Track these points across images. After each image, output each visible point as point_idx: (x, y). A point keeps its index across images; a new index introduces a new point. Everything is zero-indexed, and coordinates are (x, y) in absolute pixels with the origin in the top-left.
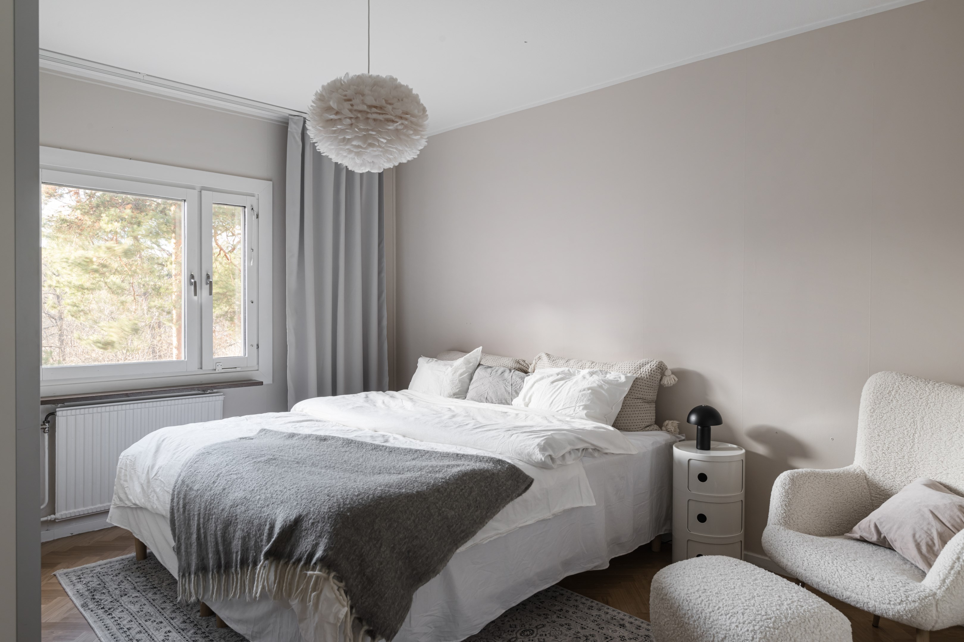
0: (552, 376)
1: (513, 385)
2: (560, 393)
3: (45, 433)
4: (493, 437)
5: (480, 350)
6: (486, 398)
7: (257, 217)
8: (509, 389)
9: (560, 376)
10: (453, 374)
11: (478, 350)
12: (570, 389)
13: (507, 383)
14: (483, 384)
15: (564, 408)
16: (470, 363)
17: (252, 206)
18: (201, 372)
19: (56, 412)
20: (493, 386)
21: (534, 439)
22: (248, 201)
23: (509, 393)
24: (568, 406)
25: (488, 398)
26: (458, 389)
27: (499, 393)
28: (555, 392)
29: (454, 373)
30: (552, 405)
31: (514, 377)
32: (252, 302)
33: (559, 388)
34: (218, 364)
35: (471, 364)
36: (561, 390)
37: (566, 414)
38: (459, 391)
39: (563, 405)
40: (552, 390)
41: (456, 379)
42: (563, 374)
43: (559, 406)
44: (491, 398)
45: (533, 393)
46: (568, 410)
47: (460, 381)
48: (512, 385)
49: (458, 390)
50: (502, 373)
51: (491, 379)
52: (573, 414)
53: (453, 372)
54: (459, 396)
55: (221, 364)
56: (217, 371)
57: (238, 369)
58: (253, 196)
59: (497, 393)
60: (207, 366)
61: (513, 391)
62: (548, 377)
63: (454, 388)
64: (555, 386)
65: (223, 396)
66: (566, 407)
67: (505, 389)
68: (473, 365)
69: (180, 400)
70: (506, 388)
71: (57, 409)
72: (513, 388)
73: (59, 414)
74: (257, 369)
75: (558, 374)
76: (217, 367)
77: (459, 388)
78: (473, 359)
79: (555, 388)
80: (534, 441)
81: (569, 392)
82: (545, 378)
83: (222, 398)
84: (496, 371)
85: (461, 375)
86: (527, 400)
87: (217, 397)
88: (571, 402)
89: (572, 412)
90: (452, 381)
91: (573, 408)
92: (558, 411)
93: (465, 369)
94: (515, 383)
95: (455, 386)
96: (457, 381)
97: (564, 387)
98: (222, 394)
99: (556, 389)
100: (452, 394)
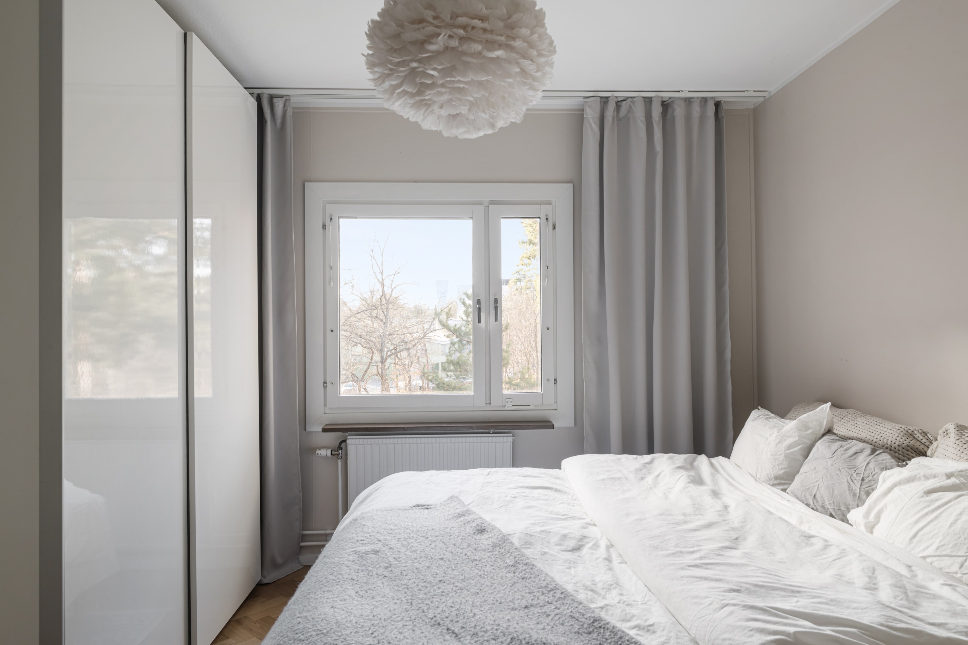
0: (935, 477)
1: (866, 481)
2: (936, 518)
3: (338, 459)
4: (696, 597)
5: (826, 408)
6: (815, 496)
7: (554, 227)
8: (856, 487)
9: (953, 480)
10: (777, 444)
11: (823, 408)
12: (960, 514)
13: (854, 475)
14: (815, 469)
15: (937, 554)
16: (808, 428)
17: (547, 215)
18: (489, 408)
19: (346, 440)
20: (829, 476)
21: (751, 633)
22: (545, 210)
23: (854, 494)
24: (948, 552)
25: (818, 496)
26: (782, 469)
27: (836, 492)
28: (927, 514)
29: (779, 443)
30: (915, 540)
31: (871, 466)
32: (548, 329)
33: (939, 507)
34: (507, 400)
35: (810, 431)
36: (941, 513)
37: (941, 569)
38: (784, 473)
39: (938, 548)
40: (923, 509)
41: (780, 453)
42: (962, 476)
43: (928, 547)
44: (822, 497)
45: (886, 505)
46: (947, 562)
47: (786, 457)
48: (863, 480)
49: (782, 471)
50: (856, 453)
51: (830, 462)
52: (956, 573)
53: (777, 441)
54: (783, 482)
55: (511, 400)
56: (506, 408)
57: (531, 407)
58: (549, 203)
59: (833, 491)
60: (496, 403)
61: (862, 493)
62: (927, 478)
63: (777, 467)
64: (932, 501)
65: (512, 437)
66: (944, 553)
67: (849, 485)
68: (812, 433)
69: (464, 438)
70: (851, 483)
71: (348, 437)
72: (864, 487)
73: (349, 441)
74: (555, 408)
75: (949, 476)
76: (507, 404)
77: (785, 468)
78: (814, 423)
79: (929, 506)
80: (750, 639)
81: (955, 521)
82: (920, 479)
83: (510, 439)
84: (846, 450)
85: (790, 447)
86: (872, 518)
87: (505, 438)
88: (956, 545)
89: (955, 568)
90: (775, 455)
91: (961, 559)
92: (924, 558)
93: (797, 438)
94: (870, 478)
95: (778, 465)
96: (783, 457)
97: (949, 508)
98: (511, 435)
99: (932, 507)
100: (772, 477)
